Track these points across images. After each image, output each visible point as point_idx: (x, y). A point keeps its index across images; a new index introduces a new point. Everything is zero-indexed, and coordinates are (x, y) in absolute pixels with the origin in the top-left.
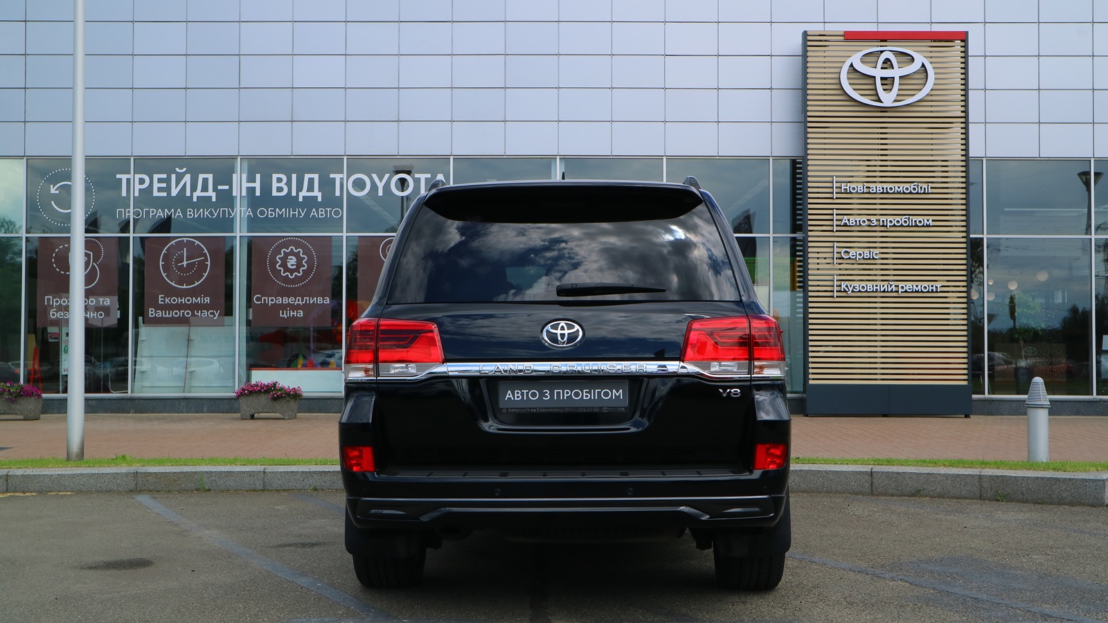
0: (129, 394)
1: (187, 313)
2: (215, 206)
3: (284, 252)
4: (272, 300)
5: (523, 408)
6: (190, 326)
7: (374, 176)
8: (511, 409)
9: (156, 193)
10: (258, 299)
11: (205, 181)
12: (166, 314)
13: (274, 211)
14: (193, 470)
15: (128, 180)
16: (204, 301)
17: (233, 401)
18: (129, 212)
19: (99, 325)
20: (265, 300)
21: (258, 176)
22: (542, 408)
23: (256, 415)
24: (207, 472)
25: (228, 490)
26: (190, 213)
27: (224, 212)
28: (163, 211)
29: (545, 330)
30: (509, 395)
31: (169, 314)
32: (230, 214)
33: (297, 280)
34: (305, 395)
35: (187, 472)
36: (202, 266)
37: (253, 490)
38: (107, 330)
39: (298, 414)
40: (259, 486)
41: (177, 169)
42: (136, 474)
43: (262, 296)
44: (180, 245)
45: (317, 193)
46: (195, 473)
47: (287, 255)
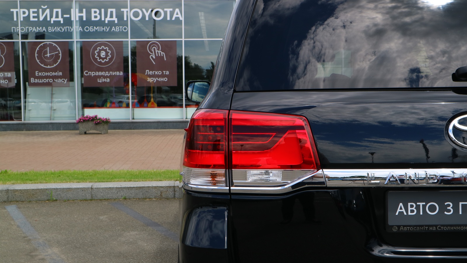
0: (23, 121)
1: (51, 81)
2: (63, 25)
3: (99, 49)
4: (94, 74)
5: (420, 226)
6: (52, 87)
7: (144, 10)
8: (404, 226)
9: (32, 19)
10: (87, 73)
11: (57, 12)
12: (39, 81)
13: (93, 28)
14: (45, 188)
15: (17, 12)
16: (59, 74)
17: (76, 124)
18: (18, 29)
19: (6, 86)
20: (90, 73)
21: (84, 10)
22: (444, 226)
23: (87, 132)
24: (54, 189)
25: (68, 200)
26: (50, 29)
27: (67, 28)
28: (36, 29)
29: (451, 127)
30: (401, 208)
31: (41, 81)
32: (70, 30)
33: (106, 63)
34: (112, 121)
35: (41, 189)
36: (57, 56)
37: (85, 200)
38: (10, 89)
39: (109, 131)
40: (89, 197)
41: (42, 7)
42: (7, 191)
43: (89, 71)
44: (45, 46)
45: (115, 19)
46: (47, 189)
47: (100, 50)
